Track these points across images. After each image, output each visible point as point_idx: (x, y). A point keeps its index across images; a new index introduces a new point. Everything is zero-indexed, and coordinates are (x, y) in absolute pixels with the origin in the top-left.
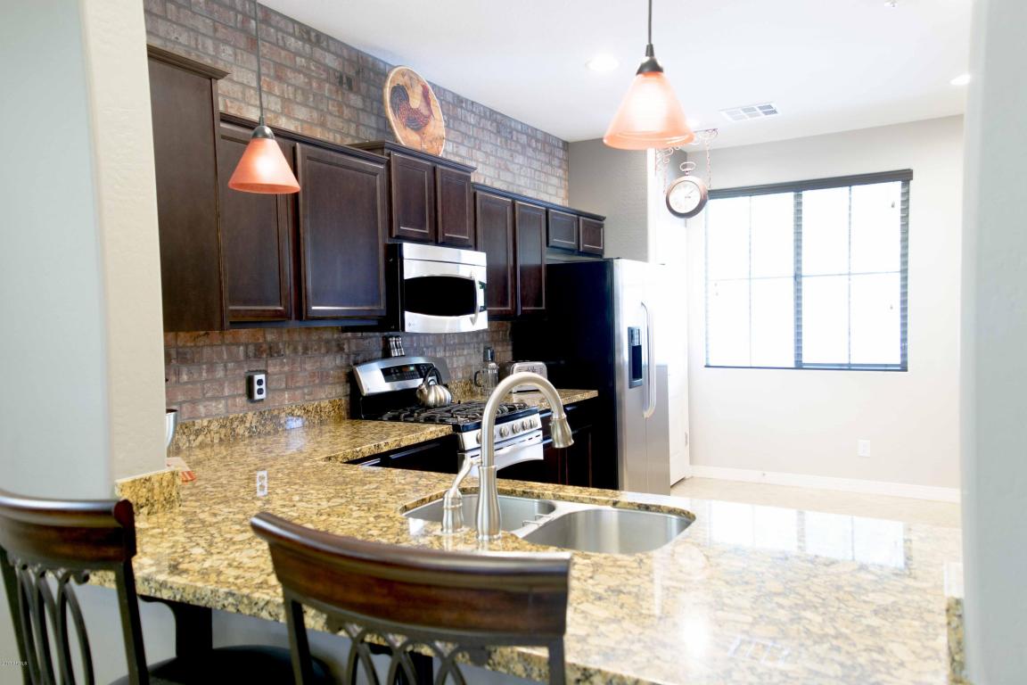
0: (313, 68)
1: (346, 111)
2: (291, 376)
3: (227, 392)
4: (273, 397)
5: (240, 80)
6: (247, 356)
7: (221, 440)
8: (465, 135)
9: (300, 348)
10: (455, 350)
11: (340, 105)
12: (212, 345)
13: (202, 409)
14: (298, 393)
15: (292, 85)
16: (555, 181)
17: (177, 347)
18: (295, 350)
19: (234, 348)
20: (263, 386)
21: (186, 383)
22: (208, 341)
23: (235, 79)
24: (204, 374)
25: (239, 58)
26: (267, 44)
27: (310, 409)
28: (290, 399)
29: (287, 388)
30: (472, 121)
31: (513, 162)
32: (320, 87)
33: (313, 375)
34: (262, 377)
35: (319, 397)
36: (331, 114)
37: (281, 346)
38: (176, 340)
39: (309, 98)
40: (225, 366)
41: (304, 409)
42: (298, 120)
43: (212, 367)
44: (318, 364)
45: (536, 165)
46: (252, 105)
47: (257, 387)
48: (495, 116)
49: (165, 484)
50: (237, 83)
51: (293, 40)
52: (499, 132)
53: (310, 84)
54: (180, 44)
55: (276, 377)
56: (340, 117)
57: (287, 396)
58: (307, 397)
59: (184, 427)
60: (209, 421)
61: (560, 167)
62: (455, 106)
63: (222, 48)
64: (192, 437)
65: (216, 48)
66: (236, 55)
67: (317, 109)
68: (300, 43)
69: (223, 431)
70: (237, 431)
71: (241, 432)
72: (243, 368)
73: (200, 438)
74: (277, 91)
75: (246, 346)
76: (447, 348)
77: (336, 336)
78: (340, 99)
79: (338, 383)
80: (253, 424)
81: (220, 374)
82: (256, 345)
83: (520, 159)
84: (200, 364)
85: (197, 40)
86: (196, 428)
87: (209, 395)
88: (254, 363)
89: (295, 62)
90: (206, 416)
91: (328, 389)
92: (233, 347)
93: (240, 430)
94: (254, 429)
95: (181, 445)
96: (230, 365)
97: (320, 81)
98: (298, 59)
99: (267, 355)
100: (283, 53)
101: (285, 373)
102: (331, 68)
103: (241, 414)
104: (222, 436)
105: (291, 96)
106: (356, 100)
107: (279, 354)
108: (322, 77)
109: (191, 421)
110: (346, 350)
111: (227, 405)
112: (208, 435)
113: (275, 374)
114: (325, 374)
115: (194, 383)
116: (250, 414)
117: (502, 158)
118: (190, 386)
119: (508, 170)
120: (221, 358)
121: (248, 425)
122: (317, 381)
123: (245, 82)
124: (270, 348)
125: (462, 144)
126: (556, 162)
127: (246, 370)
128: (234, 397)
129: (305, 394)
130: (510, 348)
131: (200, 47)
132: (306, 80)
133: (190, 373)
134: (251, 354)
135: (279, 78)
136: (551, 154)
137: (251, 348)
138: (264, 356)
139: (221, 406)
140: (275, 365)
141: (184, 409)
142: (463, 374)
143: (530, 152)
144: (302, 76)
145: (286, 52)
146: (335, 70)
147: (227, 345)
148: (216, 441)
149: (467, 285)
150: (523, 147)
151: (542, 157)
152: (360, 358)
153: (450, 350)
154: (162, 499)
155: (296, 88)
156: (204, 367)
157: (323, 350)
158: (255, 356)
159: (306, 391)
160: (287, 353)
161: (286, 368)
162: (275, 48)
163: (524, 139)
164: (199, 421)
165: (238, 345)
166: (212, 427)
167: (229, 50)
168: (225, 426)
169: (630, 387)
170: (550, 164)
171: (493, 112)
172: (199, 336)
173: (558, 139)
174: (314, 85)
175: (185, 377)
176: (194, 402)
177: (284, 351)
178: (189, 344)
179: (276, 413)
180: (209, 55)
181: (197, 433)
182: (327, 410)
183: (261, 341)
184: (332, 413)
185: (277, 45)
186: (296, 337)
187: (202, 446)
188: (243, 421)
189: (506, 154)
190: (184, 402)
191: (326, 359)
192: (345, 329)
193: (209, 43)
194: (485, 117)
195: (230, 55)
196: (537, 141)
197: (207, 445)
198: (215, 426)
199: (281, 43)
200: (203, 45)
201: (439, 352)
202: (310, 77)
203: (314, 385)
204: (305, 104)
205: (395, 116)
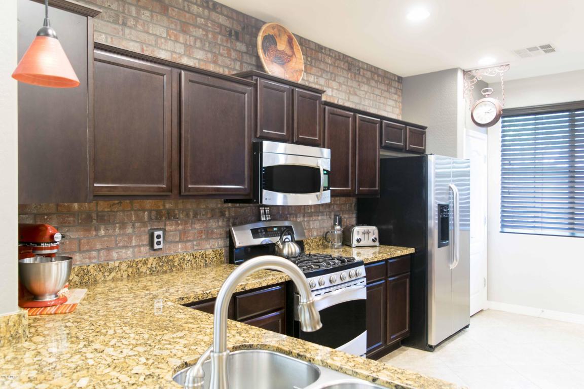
0: (209, 25)
1: (233, 54)
2: (184, 233)
3: (134, 243)
4: (169, 247)
5: (154, 33)
6: (150, 218)
7: (128, 276)
8: (323, 70)
9: (191, 214)
10: (312, 216)
11: (229, 50)
12: (123, 211)
13: (114, 255)
14: (189, 244)
15: (193, 36)
16: (391, 103)
17: (97, 212)
18: (187, 215)
19: (141, 213)
20: (161, 240)
21: (103, 236)
22: (121, 208)
23: (151, 32)
24: (117, 230)
25: (155, 18)
26: (176, 10)
27: (198, 255)
28: (182, 249)
29: (180, 241)
30: (329, 62)
31: (360, 89)
32: (215, 38)
33: (200, 232)
34: (160, 233)
35: (205, 247)
36: (222, 55)
37: (176, 212)
38: (97, 207)
39: (205, 44)
40: (133, 225)
41: (193, 256)
42: (197, 59)
43: (123, 226)
44: (205, 225)
45: (377, 92)
46: (163, 49)
47: (156, 240)
48: (347, 58)
49: (11, 324)
50: (153, 34)
51: (196, 7)
52: (350, 69)
53: (206, 35)
54: (112, 9)
55: (172, 233)
56: (229, 57)
57: (180, 246)
58: (195, 248)
59: (100, 267)
60: (120, 263)
61: (396, 94)
62: (316, 51)
63: (142, 12)
64: (106, 274)
65: (138, 13)
66: (152, 16)
67: (211, 52)
68: (201, 9)
69: (130, 270)
70: (141, 270)
71: (144, 271)
72: (147, 227)
73: (113, 274)
74: (181, 40)
75: (150, 212)
76: (306, 215)
77: (219, 205)
78: (229, 45)
79: (220, 238)
80: (154, 266)
81: (129, 230)
82: (157, 211)
83: (365, 88)
84: (114, 224)
85: (124, 7)
86: (109, 267)
87: (121, 244)
88: (156, 224)
89: (196, 21)
90: (118, 259)
91: (212, 242)
92: (139, 212)
93: (143, 269)
94: (154, 269)
95: (98, 279)
96: (137, 225)
97: (214, 34)
98: (198, 19)
99: (166, 218)
100: (188, 15)
101: (178, 230)
102: (223, 25)
103: (144, 259)
104: (130, 273)
105: (192, 43)
106: (241, 46)
107: (175, 217)
108: (216, 31)
109: (106, 262)
110: (227, 216)
111: (134, 252)
112: (119, 272)
113: (171, 231)
114: (210, 231)
115: (110, 236)
116: (151, 259)
117: (352, 87)
118: (106, 238)
119: (356, 94)
120: (130, 219)
121: (149, 266)
122: (204, 237)
123: (158, 34)
124: (168, 213)
125: (321, 76)
126: (393, 90)
127: (149, 228)
128: (139, 246)
129: (194, 245)
130: (354, 215)
131: (126, 11)
132: (204, 33)
133: (106, 229)
134: (153, 217)
135: (184, 32)
136: (389, 85)
137: (154, 213)
138: (164, 218)
139: (129, 252)
140: (171, 225)
141: (102, 254)
142: (317, 233)
143: (373, 83)
144: (201, 30)
145: (190, 15)
146: (226, 27)
147: (135, 210)
148: (125, 276)
149: (314, 172)
150: (368, 79)
151: (383, 87)
152: (237, 221)
153: (307, 217)
154: (8, 335)
155: (196, 38)
156: (117, 225)
157: (209, 215)
158: (156, 218)
159: (195, 243)
160: (181, 216)
161: (180, 227)
162: (181, 12)
163: (369, 74)
164: (112, 263)
165: (144, 210)
166: (122, 267)
167: (147, 13)
168: (131, 266)
169: (440, 246)
170: (388, 91)
171: (345, 56)
172: (114, 204)
173: (395, 75)
174: (210, 36)
175: (102, 232)
176: (109, 249)
177: (179, 215)
178: (106, 210)
179: (171, 258)
180: (132, 16)
181: (110, 271)
182: (211, 256)
183: (161, 208)
184: (215, 259)
185: (183, 10)
186: (189, 206)
187: (113, 280)
188: (145, 263)
189: (355, 84)
190: (101, 249)
191: (211, 221)
192: (226, 201)
193: (133, 9)
194: (339, 59)
195: (148, 16)
196: (379, 75)
197: (118, 279)
198: (124, 266)
199: (186, 9)
200: (128, 11)
201: (300, 217)
202: (207, 31)
203: (201, 239)
204: (202, 49)
205: (265, 55)
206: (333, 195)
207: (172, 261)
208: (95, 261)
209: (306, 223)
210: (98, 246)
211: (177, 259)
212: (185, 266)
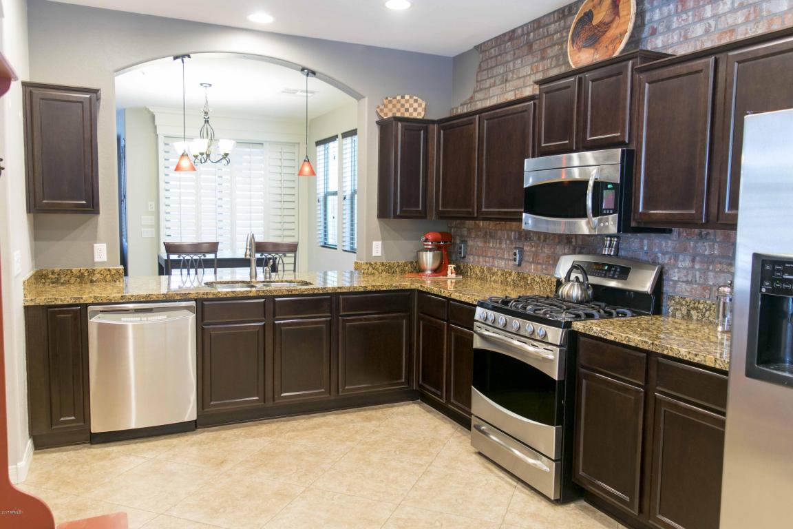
2: (536, 254)
3: (505, 256)
5: (523, 75)
6: (515, 238)
9: (542, 237)
12: (501, 230)
13: (496, 263)
14: (539, 266)
15: (550, 58)
17: (489, 229)
18: (539, 238)
19: (510, 232)
20: (517, 257)
22: (499, 227)
24: (498, 245)
27: (546, 280)
28: (534, 270)
29: (533, 262)
33: (548, 257)
34: (517, 251)
44: (552, 250)
57: (533, 267)
58: (544, 271)
60: (498, 270)
64: (492, 276)
69: (503, 277)
72: (512, 244)
73: (494, 278)
75: (515, 232)
80: (515, 279)
81: (503, 246)
82: (519, 232)
84: (496, 239)
86: (493, 272)
87: (499, 256)
88: (518, 243)
90: (497, 267)
93: (509, 279)
94: (515, 282)
95: (488, 278)
96: (508, 242)
99: (524, 239)
101: (532, 251)
103: (510, 271)
104: (502, 280)
107: (530, 239)
109: (492, 267)
110: (574, 243)
112: (497, 277)
113: (527, 252)
114: (557, 258)
115: (494, 248)
116: (514, 272)
120: (504, 237)
122: (551, 262)
123: (526, 74)
124: (526, 235)
128: (509, 260)
133: (493, 243)
135: (543, 58)
137: (517, 233)
139: (503, 263)
140: (528, 246)
141: (491, 261)
144: (556, 45)
145: (548, 38)
147: (506, 230)
148: (500, 281)
152: (584, 251)
155: (553, 58)
156: (498, 241)
157: (557, 241)
158: (518, 238)
159: (544, 267)
161: (533, 249)
162: (542, 40)
164: (494, 269)
165: (512, 231)
167: (519, 61)
168: (503, 275)
172: (497, 224)
175: (491, 245)
176: (493, 258)
177: (533, 238)
178: (493, 228)
179: (526, 275)
185: (543, 37)
188: (510, 275)
191: (558, 247)
198: (499, 273)
201: (684, 260)
203: (549, 264)
205: (573, 46)
207: (526, 278)
208: (487, 264)
209: (697, 273)
210: (489, 255)
211: (529, 278)
212: (535, 287)
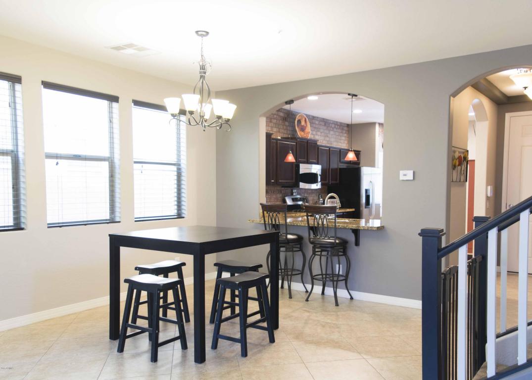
1: (284, 127)
8: (315, 128)
16: (343, 138)
30: (318, 123)
31: (329, 134)
32: (279, 122)
45: (337, 134)
52: (325, 125)
53: (277, 122)
56: (283, 129)
61: (345, 133)
62: (312, 119)
67: (278, 128)
74: (270, 125)
77: (280, 188)
78: (283, 124)
83: (332, 132)
97: (279, 120)
106: (287, 123)
110: (283, 193)
114: (278, 198)
117: (326, 133)
119: (328, 137)
125: (314, 131)
126: (344, 132)
136: (343, 129)
143: (335, 130)
149: (315, 175)
150: (333, 128)
151: (340, 131)
152: (286, 195)
163: (333, 126)
169: (366, 208)
170: (342, 133)
171: (323, 119)
173: (345, 124)
189: (327, 132)
192: (282, 187)
194: (321, 121)
196: (338, 125)
202: (277, 120)
204: (276, 127)
205: (298, 128)
206: (322, 185)
